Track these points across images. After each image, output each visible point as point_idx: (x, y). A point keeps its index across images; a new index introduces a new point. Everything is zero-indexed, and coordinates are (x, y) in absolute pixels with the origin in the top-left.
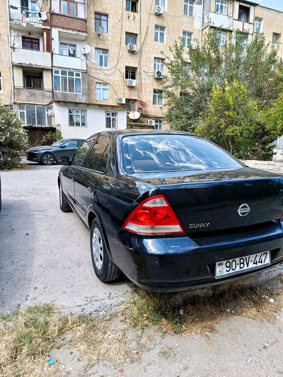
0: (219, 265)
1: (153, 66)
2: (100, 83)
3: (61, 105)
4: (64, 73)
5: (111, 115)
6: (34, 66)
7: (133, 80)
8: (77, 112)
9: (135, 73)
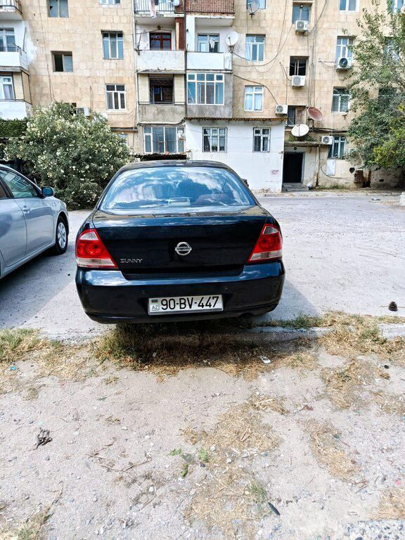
0: (153, 301)
1: (334, 52)
2: (252, 86)
3: (193, 124)
4: (201, 77)
5: (261, 132)
6: (163, 72)
7: (302, 77)
8: (215, 131)
9: (305, 65)
